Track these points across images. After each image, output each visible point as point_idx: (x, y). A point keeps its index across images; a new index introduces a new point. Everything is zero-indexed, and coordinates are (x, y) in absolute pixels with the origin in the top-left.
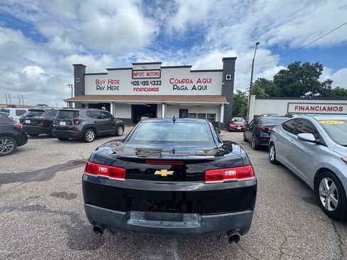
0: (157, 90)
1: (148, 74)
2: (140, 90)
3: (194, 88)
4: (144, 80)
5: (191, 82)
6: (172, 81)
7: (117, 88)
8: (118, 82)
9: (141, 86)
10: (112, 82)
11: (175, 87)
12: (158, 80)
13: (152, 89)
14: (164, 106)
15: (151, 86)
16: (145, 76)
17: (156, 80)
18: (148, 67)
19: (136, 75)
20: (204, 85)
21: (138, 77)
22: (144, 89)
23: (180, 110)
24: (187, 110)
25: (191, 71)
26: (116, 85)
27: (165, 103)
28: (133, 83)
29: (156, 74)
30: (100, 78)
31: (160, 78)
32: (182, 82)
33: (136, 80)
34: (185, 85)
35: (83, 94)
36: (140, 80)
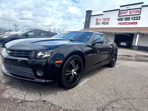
0: (136, 23)
1: (130, 13)
2: (123, 24)
4: (126, 17)
7: (108, 23)
8: (109, 19)
9: (124, 21)
10: (105, 19)
12: (138, 16)
13: (132, 23)
14: (138, 36)
15: (131, 21)
16: (128, 14)
17: (136, 16)
18: (131, 7)
19: (121, 14)
21: (123, 15)
22: (126, 23)
26: (107, 21)
27: (139, 33)
28: (119, 20)
29: (137, 12)
30: (99, 17)
31: (140, 14)
33: (121, 17)
36: (123, 17)
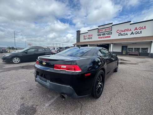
0: (110, 37)
1: (105, 30)
2: (101, 38)
3: (132, 33)
4: (103, 33)
5: (130, 30)
6: (118, 32)
7: (91, 38)
8: (92, 35)
9: (102, 36)
10: (89, 36)
11: (120, 34)
12: (110, 32)
13: (107, 37)
14: (112, 45)
15: (106, 35)
16: (104, 31)
17: (109, 32)
18: (105, 26)
19: (100, 31)
20: (139, 31)
21: (101, 32)
22: (103, 37)
23: (122, 46)
24: (127, 46)
25: (131, 24)
26: (91, 37)
27: (112, 43)
28: (98, 35)
29: (109, 29)
30: (85, 35)
31: (111, 31)
32: (124, 31)
33: (100, 34)
34: (126, 32)
35: (79, 42)
